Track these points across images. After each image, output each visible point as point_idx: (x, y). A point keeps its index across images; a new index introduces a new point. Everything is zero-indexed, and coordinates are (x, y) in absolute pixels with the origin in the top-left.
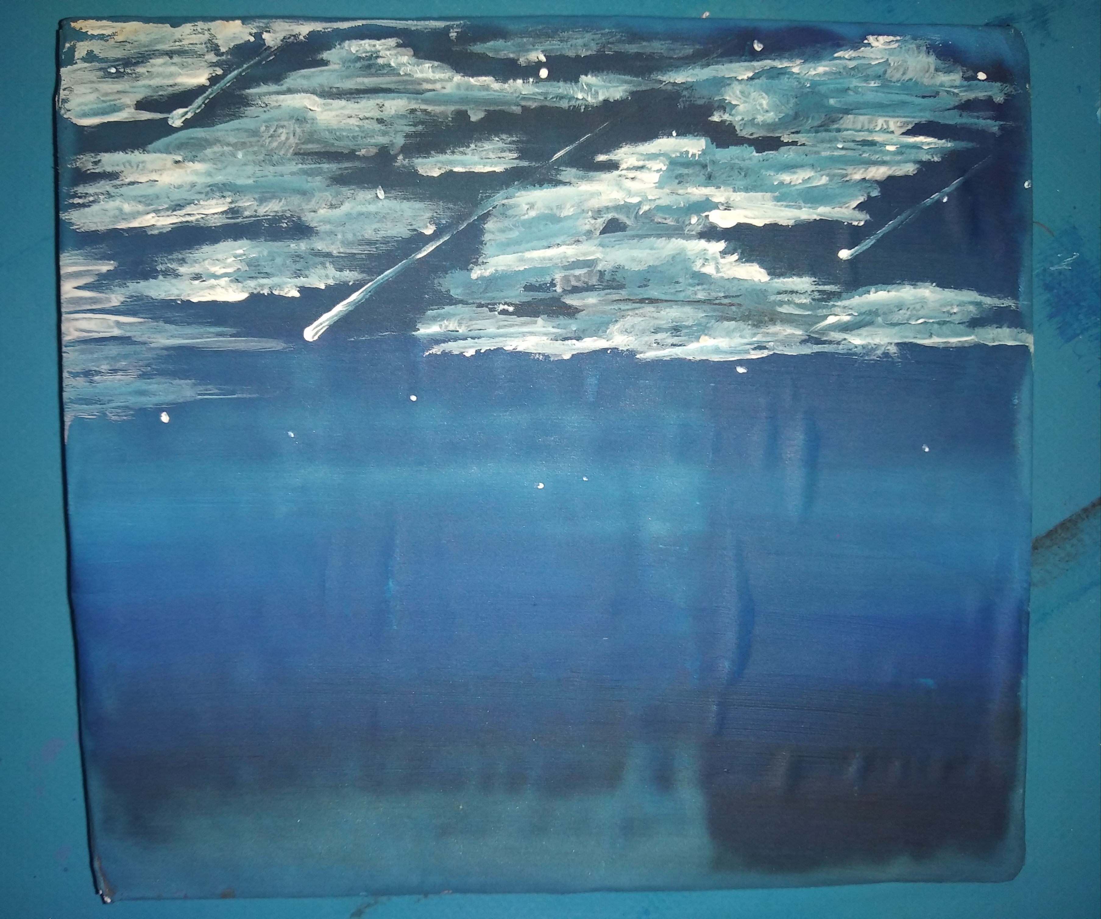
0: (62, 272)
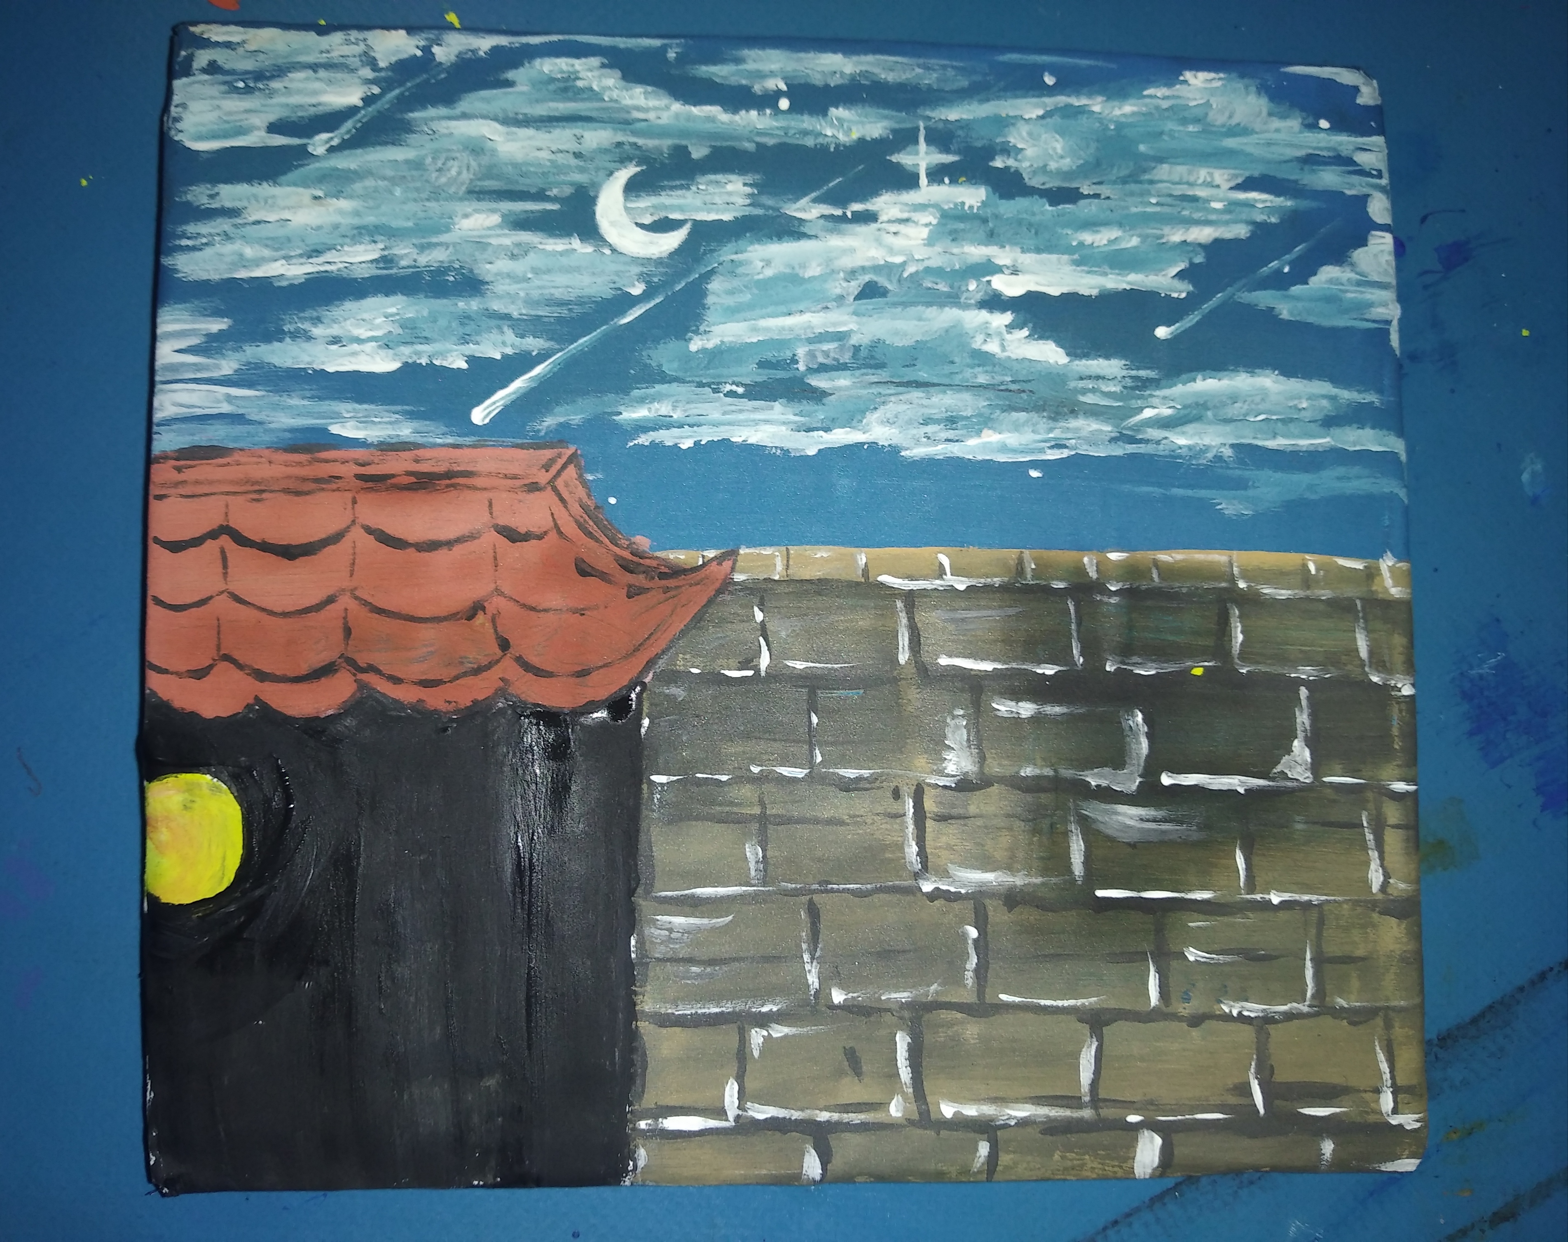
0: (159, 331)
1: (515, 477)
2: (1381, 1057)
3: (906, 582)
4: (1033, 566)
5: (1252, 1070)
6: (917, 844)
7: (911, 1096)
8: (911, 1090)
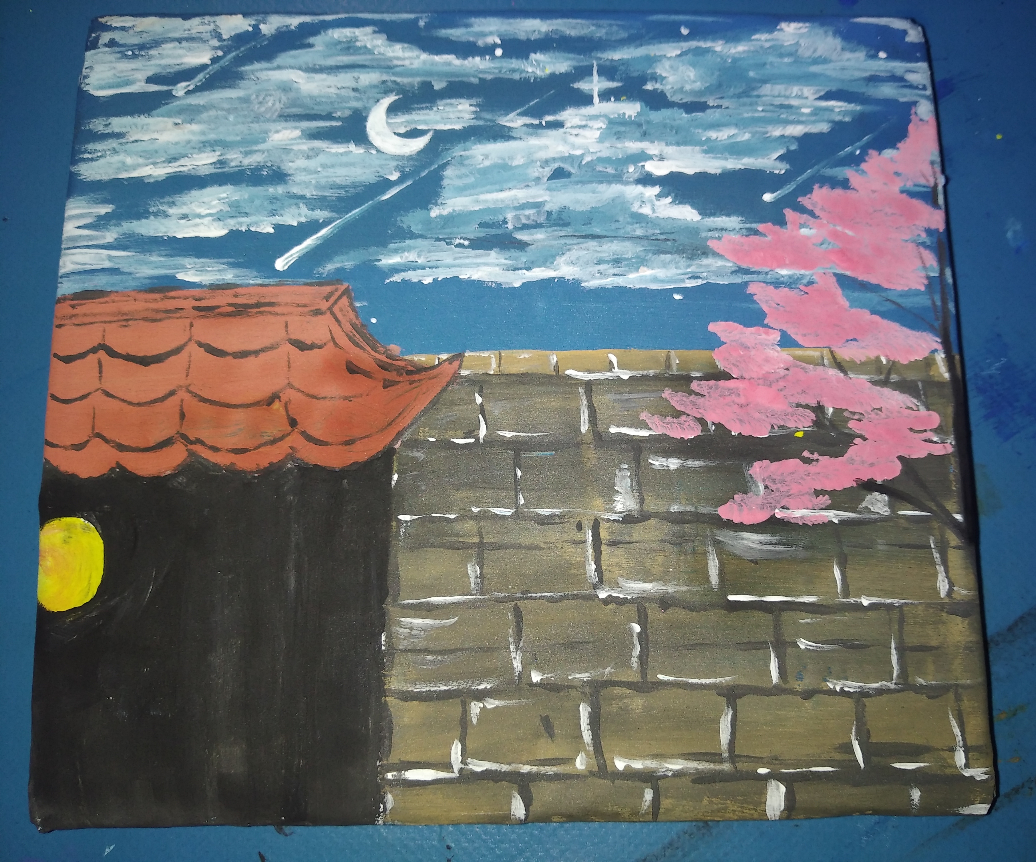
0: (66, 215)
1: (304, 306)
2: (954, 723)
3: (586, 374)
4: (678, 362)
5: (853, 733)
6: (595, 563)
7: (592, 753)
8: (591, 749)
